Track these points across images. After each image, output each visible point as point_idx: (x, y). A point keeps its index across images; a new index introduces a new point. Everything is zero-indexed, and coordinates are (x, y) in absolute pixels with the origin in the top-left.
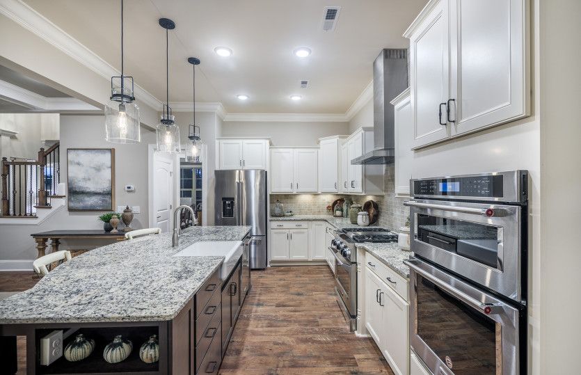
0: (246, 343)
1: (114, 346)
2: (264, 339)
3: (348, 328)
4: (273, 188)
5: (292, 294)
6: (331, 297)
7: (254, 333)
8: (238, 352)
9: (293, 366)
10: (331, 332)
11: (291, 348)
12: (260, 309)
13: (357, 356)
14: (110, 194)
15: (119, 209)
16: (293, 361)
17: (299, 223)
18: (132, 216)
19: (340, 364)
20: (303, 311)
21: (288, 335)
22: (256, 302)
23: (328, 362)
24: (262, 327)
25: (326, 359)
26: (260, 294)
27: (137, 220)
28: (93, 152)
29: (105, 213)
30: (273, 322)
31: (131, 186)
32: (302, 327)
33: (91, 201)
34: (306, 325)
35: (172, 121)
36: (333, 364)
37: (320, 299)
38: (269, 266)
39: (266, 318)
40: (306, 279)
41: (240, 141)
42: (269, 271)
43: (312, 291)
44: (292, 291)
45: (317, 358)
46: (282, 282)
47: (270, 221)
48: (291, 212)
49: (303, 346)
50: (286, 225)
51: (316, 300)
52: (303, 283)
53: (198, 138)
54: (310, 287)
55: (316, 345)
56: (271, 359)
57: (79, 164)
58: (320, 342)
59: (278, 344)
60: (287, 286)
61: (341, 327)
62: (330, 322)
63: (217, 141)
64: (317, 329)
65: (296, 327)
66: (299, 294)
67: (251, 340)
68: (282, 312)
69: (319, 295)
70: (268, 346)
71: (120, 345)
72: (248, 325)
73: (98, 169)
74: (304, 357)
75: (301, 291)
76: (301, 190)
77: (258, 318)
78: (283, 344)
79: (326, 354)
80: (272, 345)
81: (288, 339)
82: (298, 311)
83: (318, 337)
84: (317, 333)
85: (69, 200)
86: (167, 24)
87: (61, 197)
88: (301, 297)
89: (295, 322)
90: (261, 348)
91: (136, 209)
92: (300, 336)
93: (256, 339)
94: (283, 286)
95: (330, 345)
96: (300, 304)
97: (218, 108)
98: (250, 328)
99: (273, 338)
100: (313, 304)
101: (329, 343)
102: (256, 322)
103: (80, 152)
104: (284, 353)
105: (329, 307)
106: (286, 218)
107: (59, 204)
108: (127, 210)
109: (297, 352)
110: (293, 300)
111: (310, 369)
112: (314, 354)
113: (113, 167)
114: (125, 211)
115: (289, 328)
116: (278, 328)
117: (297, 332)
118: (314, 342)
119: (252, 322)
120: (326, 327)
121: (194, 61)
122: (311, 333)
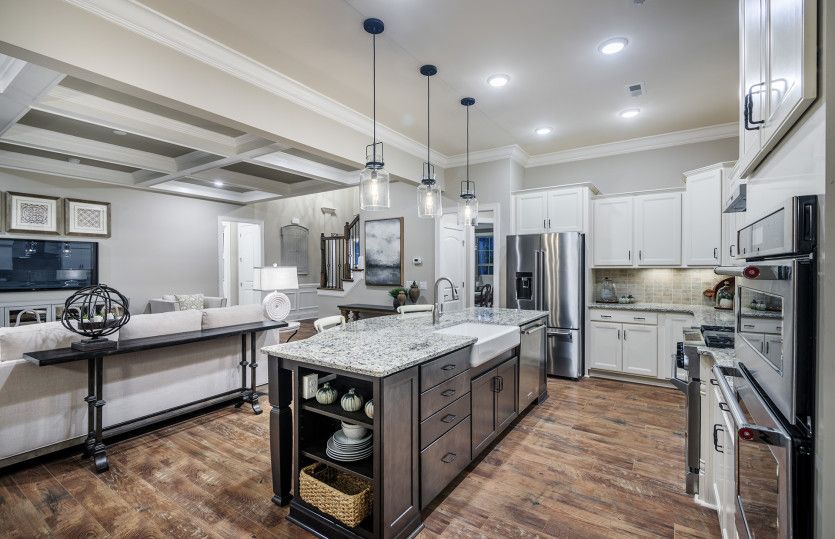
0: (513, 457)
1: (349, 396)
2: (538, 459)
3: (684, 486)
4: (598, 259)
5: (607, 419)
6: (677, 438)
7: (527, 449)
8: (499, 463)
9: (563, 502)
10: (648, 482)
11: (572, 481)
12: (549, 425)
13: (677, 527)
14: (398, 267)
15: (407, 285)
16: (565, 495)
17: (641, 315)
18: (418, 292)
19: (642, 526)
20: (614, 444)
21: (573, 466)
22: (546, 415)
23: (622, 516)
24: (542, 446)
25: (620, 510)
26: (557, 408)
27: (422, 297)
28: (385, 222)
29: (394, 288)
30: (557, 445)
31: (419, 259)
32: (601, 462)
33: (384, 275)
34: (609, 462)
35: (433, 181)
36: (628, 520)
37: (654, 437)
38: (587, 376)
39: (552, 437)
40: (644, 404)
41: (544, 193)
42: (585, 383)
43: (646, 422)
44: (609, 415)
45: (609, 506)
46: (598, 401)
47: (590, 308)
48: (630, 297)
49: (591, 485)
50: (616, 316)
51: (646, 437)
52: (635, 409)
53: (472, 196)
54: (644, 416)
55: (612, 489)
56: (536, 484)
57: (373, 236)
58: (622, 489)
59: (554, 471)
60: (605, 408)
61: (671, 482)
62: (655, 470)
63: (513, 197)
64: (625, 473)
65: (592, 460)
66: (618, 422)
67: (518, 455)
68: (578, 436)
69: (656, 431)
70: (539, 469)
71: (352, 396)
72: (523, 439)
73: (389, 241)
74: (586, 498)
75: (623, 417)
76: (646, 261)
77: (540, 435)
78: (562, 473)
79: (623, 506)
80: (545, 469)
81: (573, 470)
82: (604, 442)
83: (622, 483)
84: (623, 476)
85: (366, 274)
86: (428, 70)
87: (360, 270)
88: (621, 427)
89: (593, 453)
90: (529, 467)
91: (423, 285)
92: (593, 472)
93: (527, 457)
94: (597, 406)
95: (638, 499)
96: (615, 434)
97: (515, 153)
98: (524, 443)
99: (551, 462)
100: (636, 440)
101: (638, 495)
102: (536, 438)
103: (375, 223)
104: (557, 484)
105: (665, 449)
106: (618, 306)
107: (358, 277)
108: (414, 285)
109: (577, 489)
110: (604, 426)
111: (588, 514)
112: (603, 499)
113: (402, 238)
114: (412, 287)
115: (578, 458)
116: (562, 454)
117: (590, 466)
118: (610, 484)
119: (530, 437)
120: (643, 474)
121: (468, 102)
122: (613, 474)
